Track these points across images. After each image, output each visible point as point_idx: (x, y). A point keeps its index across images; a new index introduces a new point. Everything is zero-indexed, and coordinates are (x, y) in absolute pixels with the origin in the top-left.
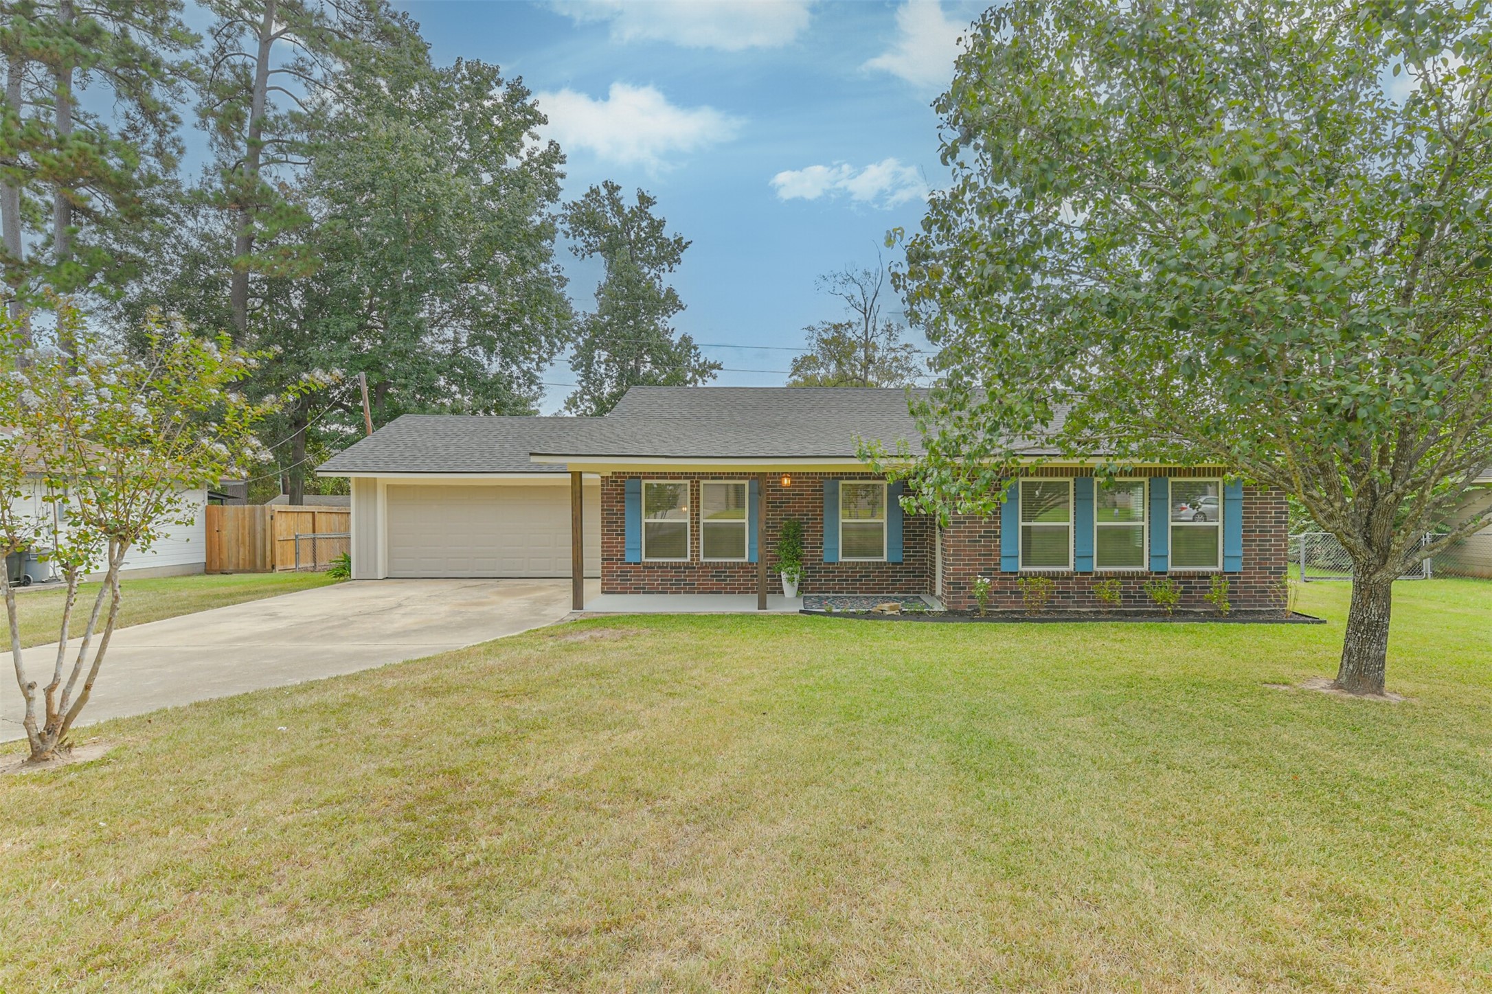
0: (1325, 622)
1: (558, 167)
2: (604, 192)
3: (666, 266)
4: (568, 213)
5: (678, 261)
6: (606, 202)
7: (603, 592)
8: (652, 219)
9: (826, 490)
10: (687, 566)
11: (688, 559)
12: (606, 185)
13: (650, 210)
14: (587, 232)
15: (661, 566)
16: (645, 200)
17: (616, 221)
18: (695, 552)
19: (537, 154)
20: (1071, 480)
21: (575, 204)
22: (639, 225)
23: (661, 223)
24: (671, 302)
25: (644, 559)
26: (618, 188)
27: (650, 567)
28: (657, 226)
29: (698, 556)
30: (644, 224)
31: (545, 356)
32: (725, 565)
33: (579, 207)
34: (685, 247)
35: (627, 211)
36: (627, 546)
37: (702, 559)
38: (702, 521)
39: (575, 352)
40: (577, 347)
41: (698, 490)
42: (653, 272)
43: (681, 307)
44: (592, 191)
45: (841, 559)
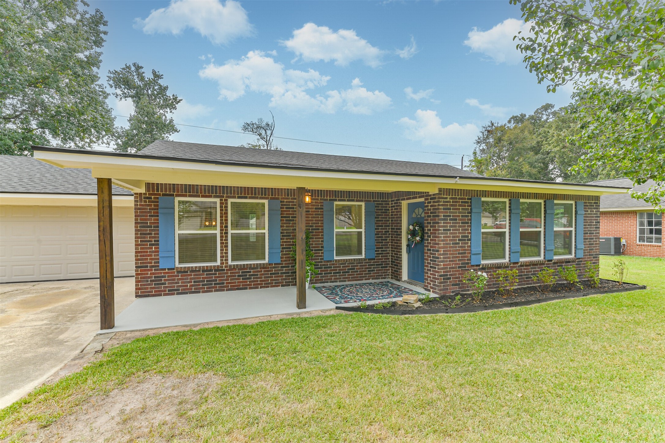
0: (644, 287)
1: (102, 28)
2: (133, 68)
3: (168, 110)
4: (112, 76)
5: (175, 108)
6: (135, 74)
7: (137, 296)
8: (160, 85)
9: (325, 208)
10: (217, 269)
11: (218, 263)
12: (134, 65)
13: (160, 81)
14: (123, 87)
15: (193, 270)
16: (157, 76)
17: (140, 83)
18: (224, 257)
19: (87, 16)
20: (507, 200)
21: (116, 72)
22: (153, 88)
23: (166, 88)
24: (170, 127)
25: (177, 265)
26: (142, 68)
27: (183, 271)
28: (163, 89)
29: (227, 260)
30: (156, 88)
31: (94, 139)
32: (250, 267)
33: (119, 74)
34: (179, 102)
35: (146, 79)
36: (161, 254)
37: (230, 262)
38: (230, 231)
39: (116, 147)
40: (117, 144)
41: (226, 207)
42: (161, 111)
43: (176, 131)
44: (127, 67)
45: (335, 258)
